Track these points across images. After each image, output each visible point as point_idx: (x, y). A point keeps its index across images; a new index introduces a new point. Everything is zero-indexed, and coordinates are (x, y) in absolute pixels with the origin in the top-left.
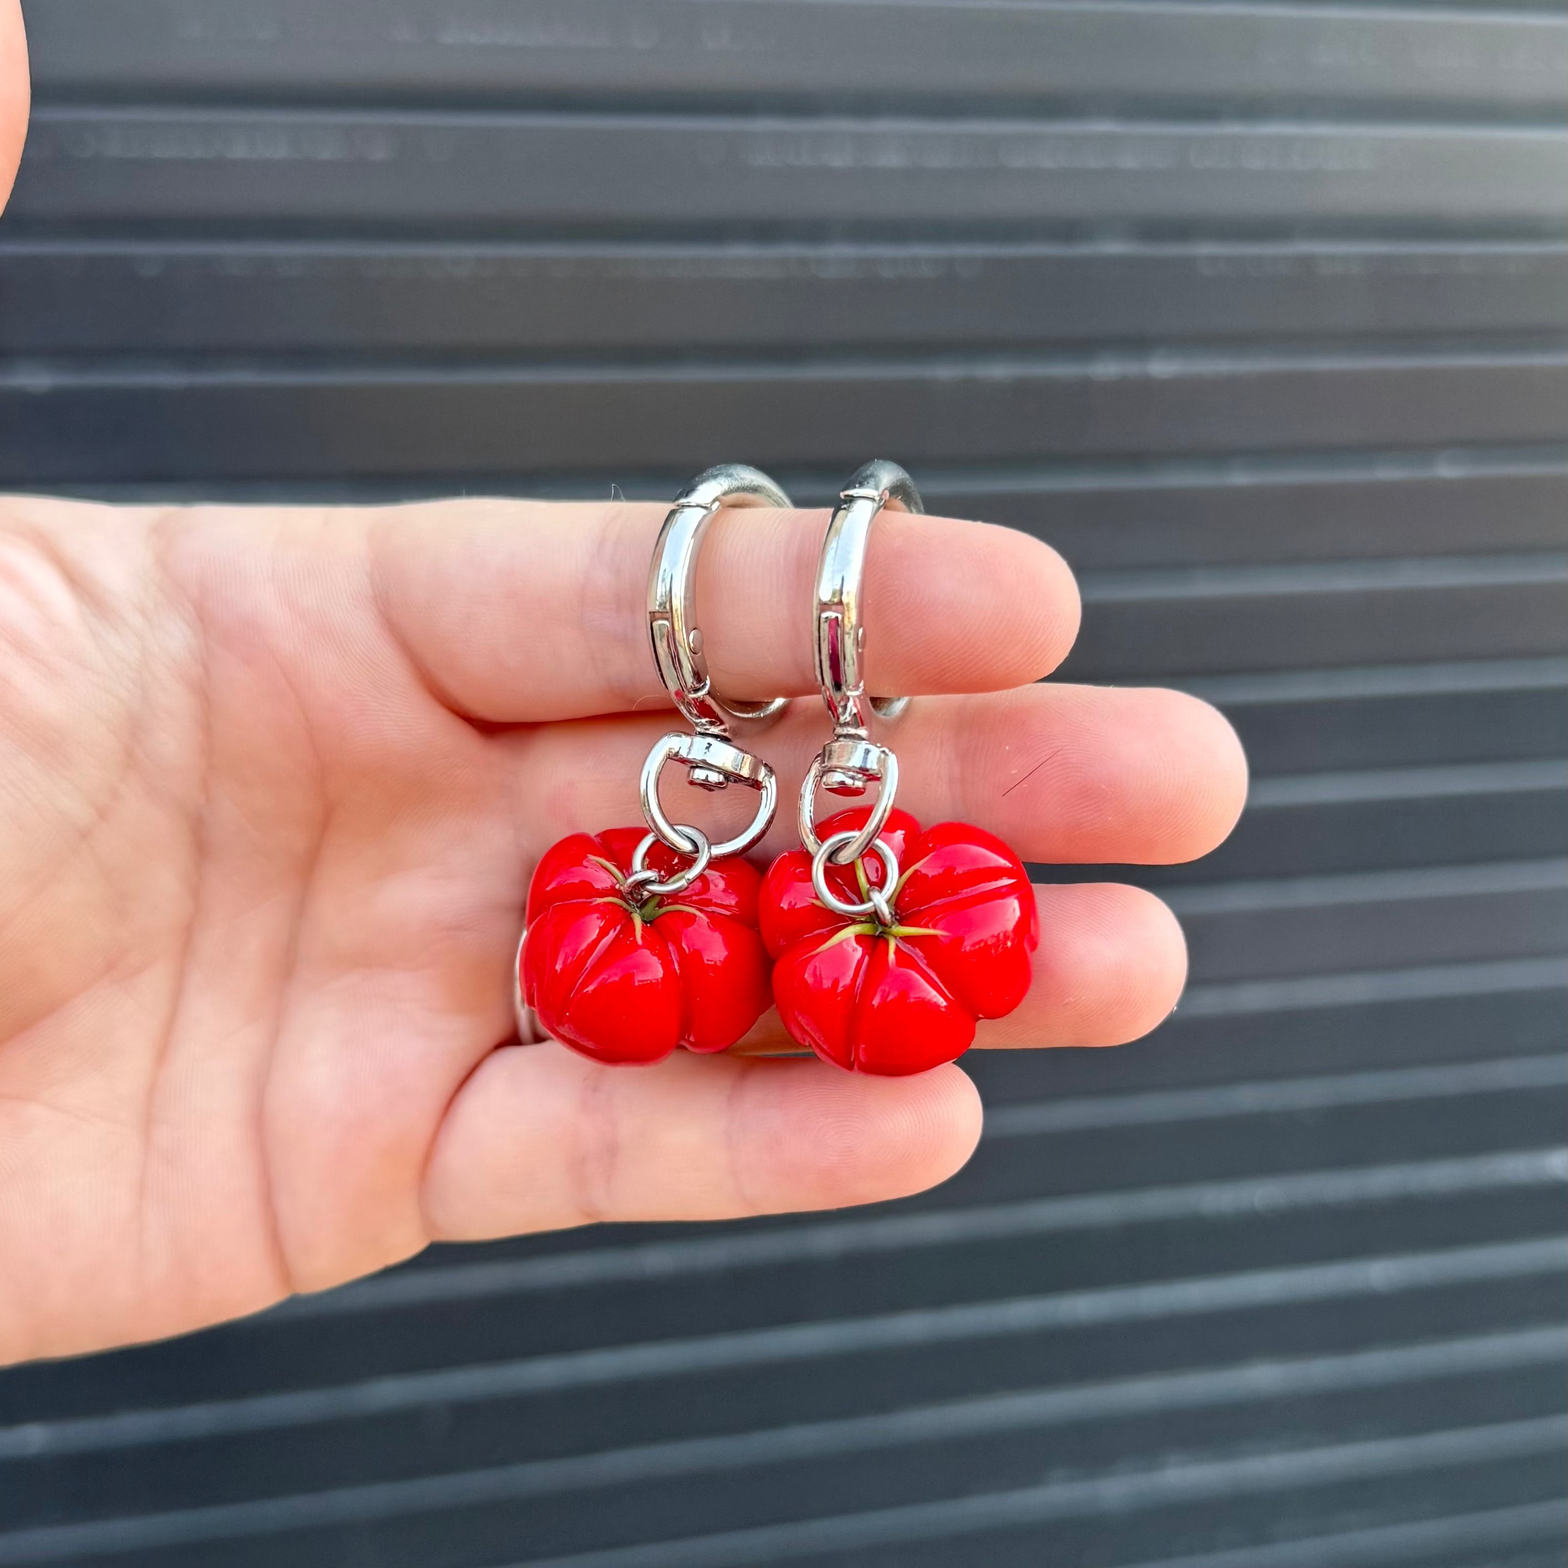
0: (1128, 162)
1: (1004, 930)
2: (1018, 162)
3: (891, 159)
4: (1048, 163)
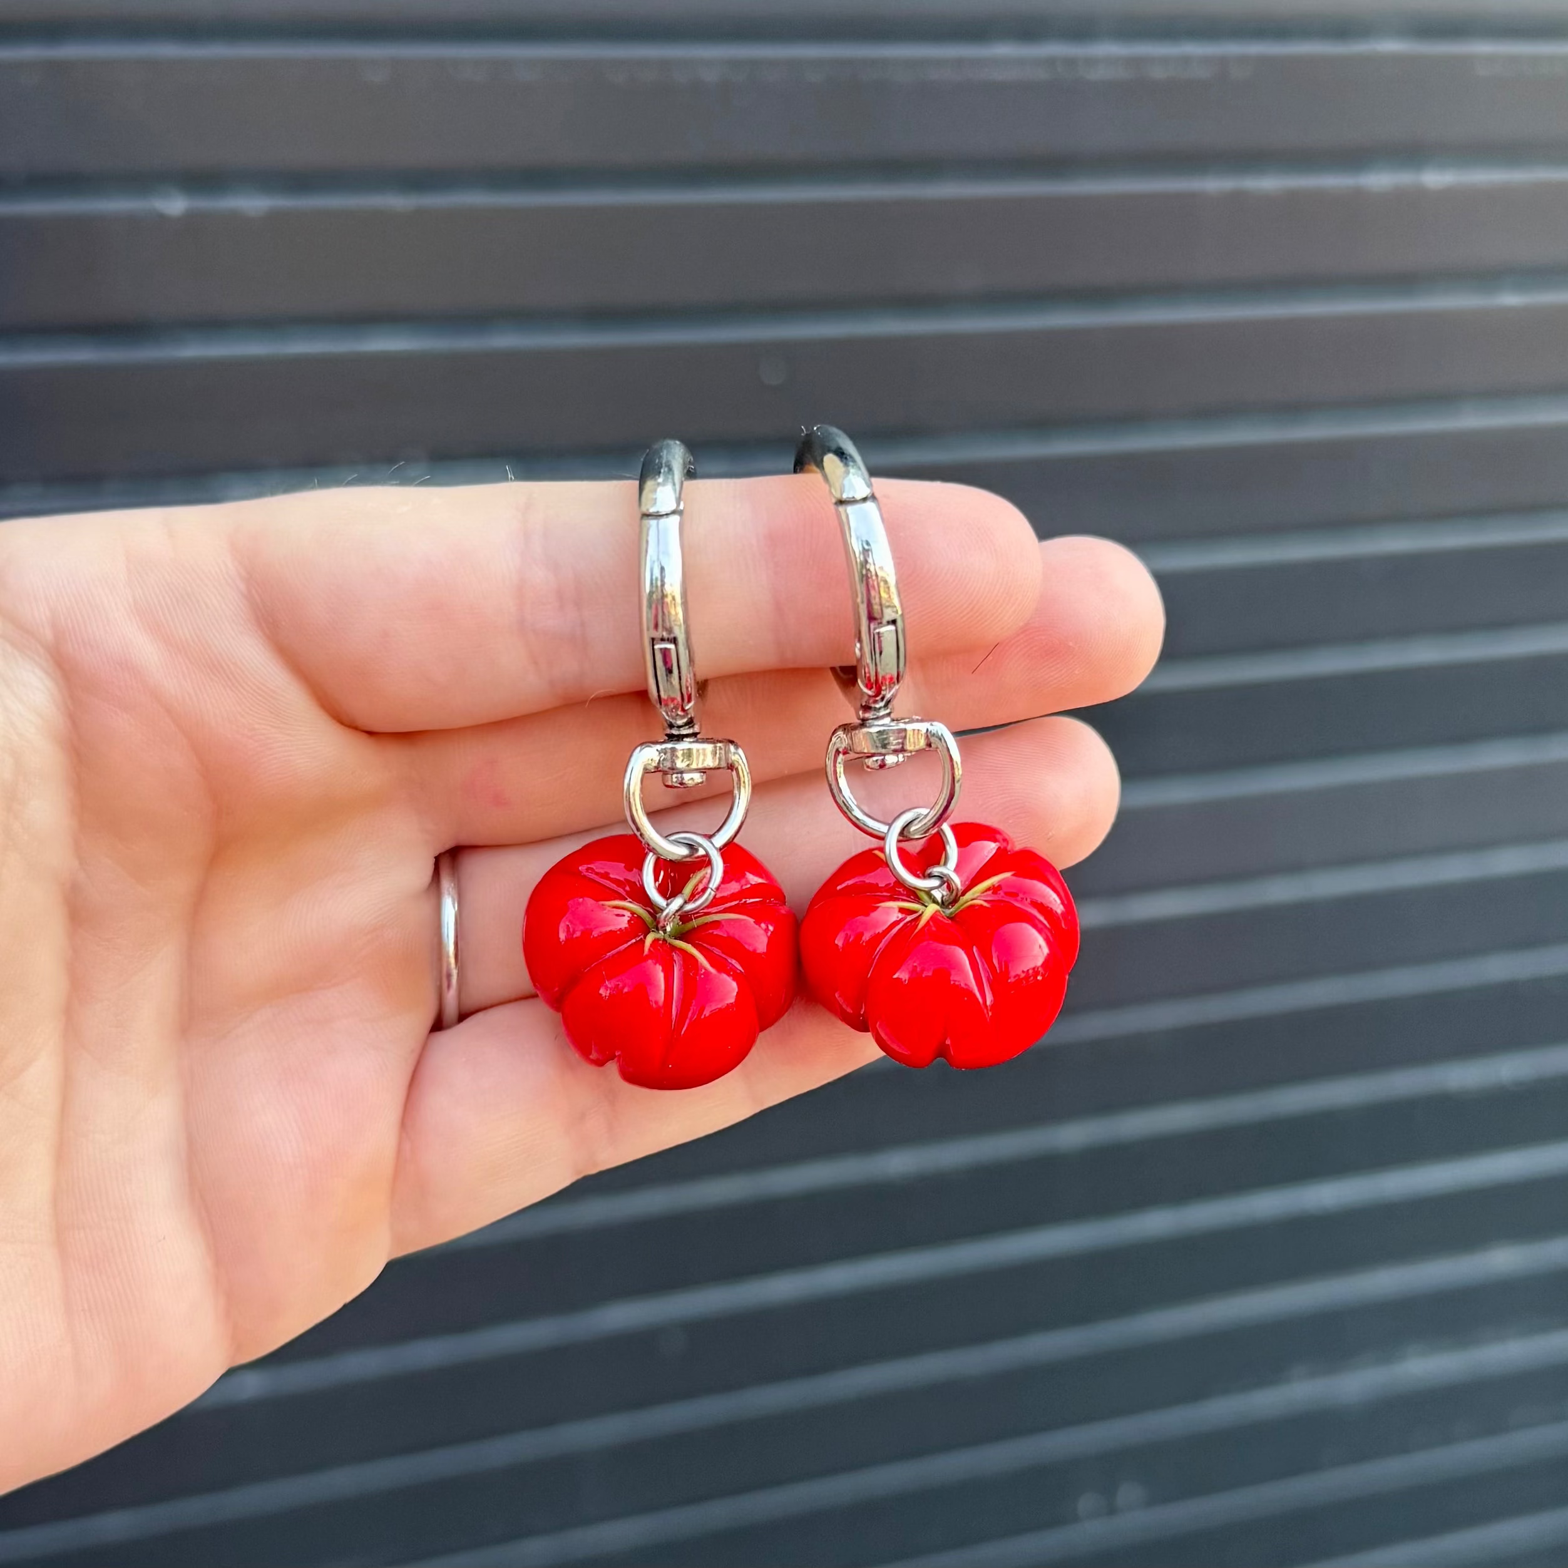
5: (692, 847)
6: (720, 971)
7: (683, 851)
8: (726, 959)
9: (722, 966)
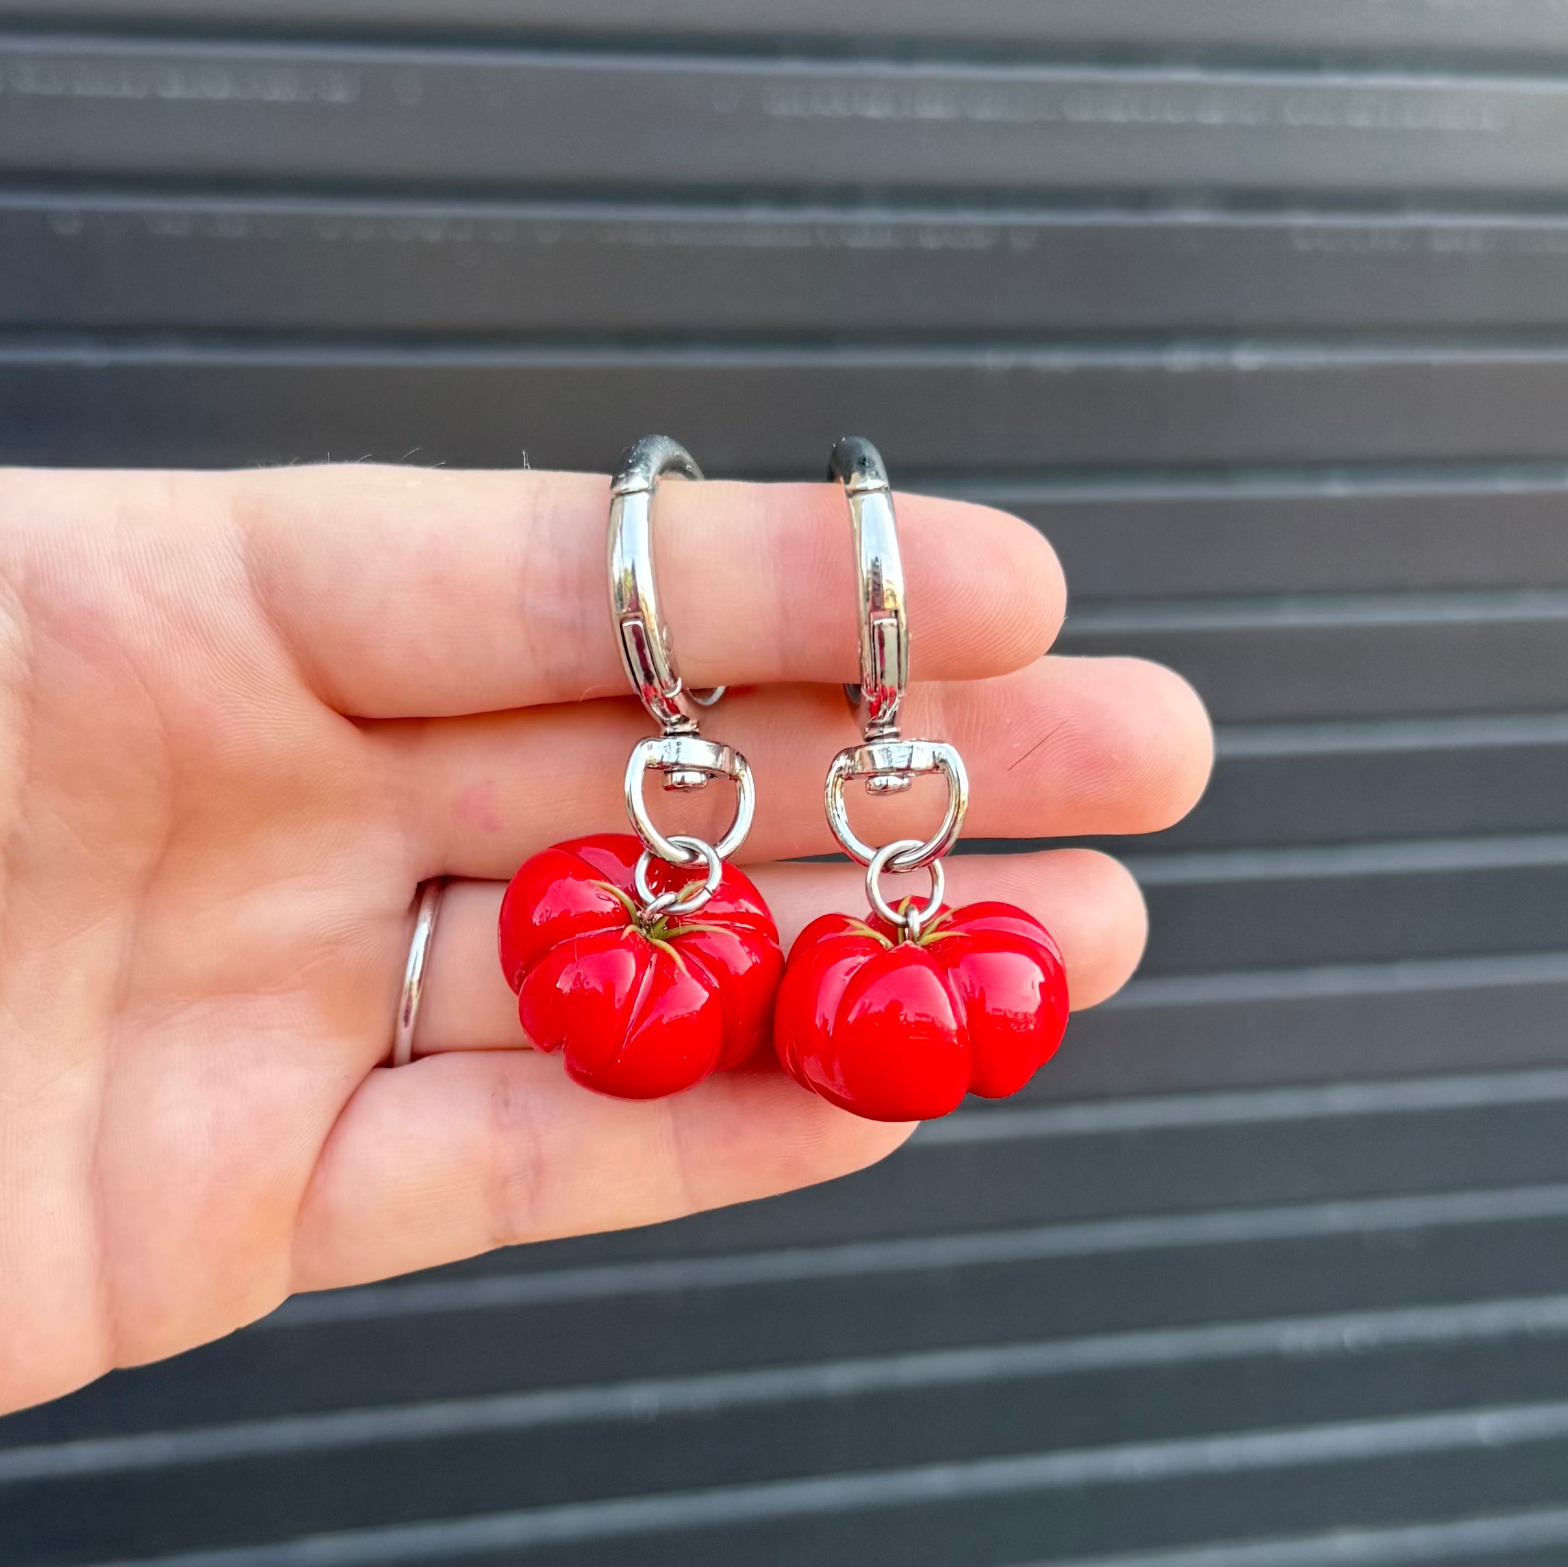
0: (1213, 117)
1: (1024, 1011)
2: (1083, 114)
3: (934, 110)
4: (1118, 116)
5: (694, 853)
6: (693, 976)
7: (684, 856)
8: (703, 970)
9: (697, 974)
